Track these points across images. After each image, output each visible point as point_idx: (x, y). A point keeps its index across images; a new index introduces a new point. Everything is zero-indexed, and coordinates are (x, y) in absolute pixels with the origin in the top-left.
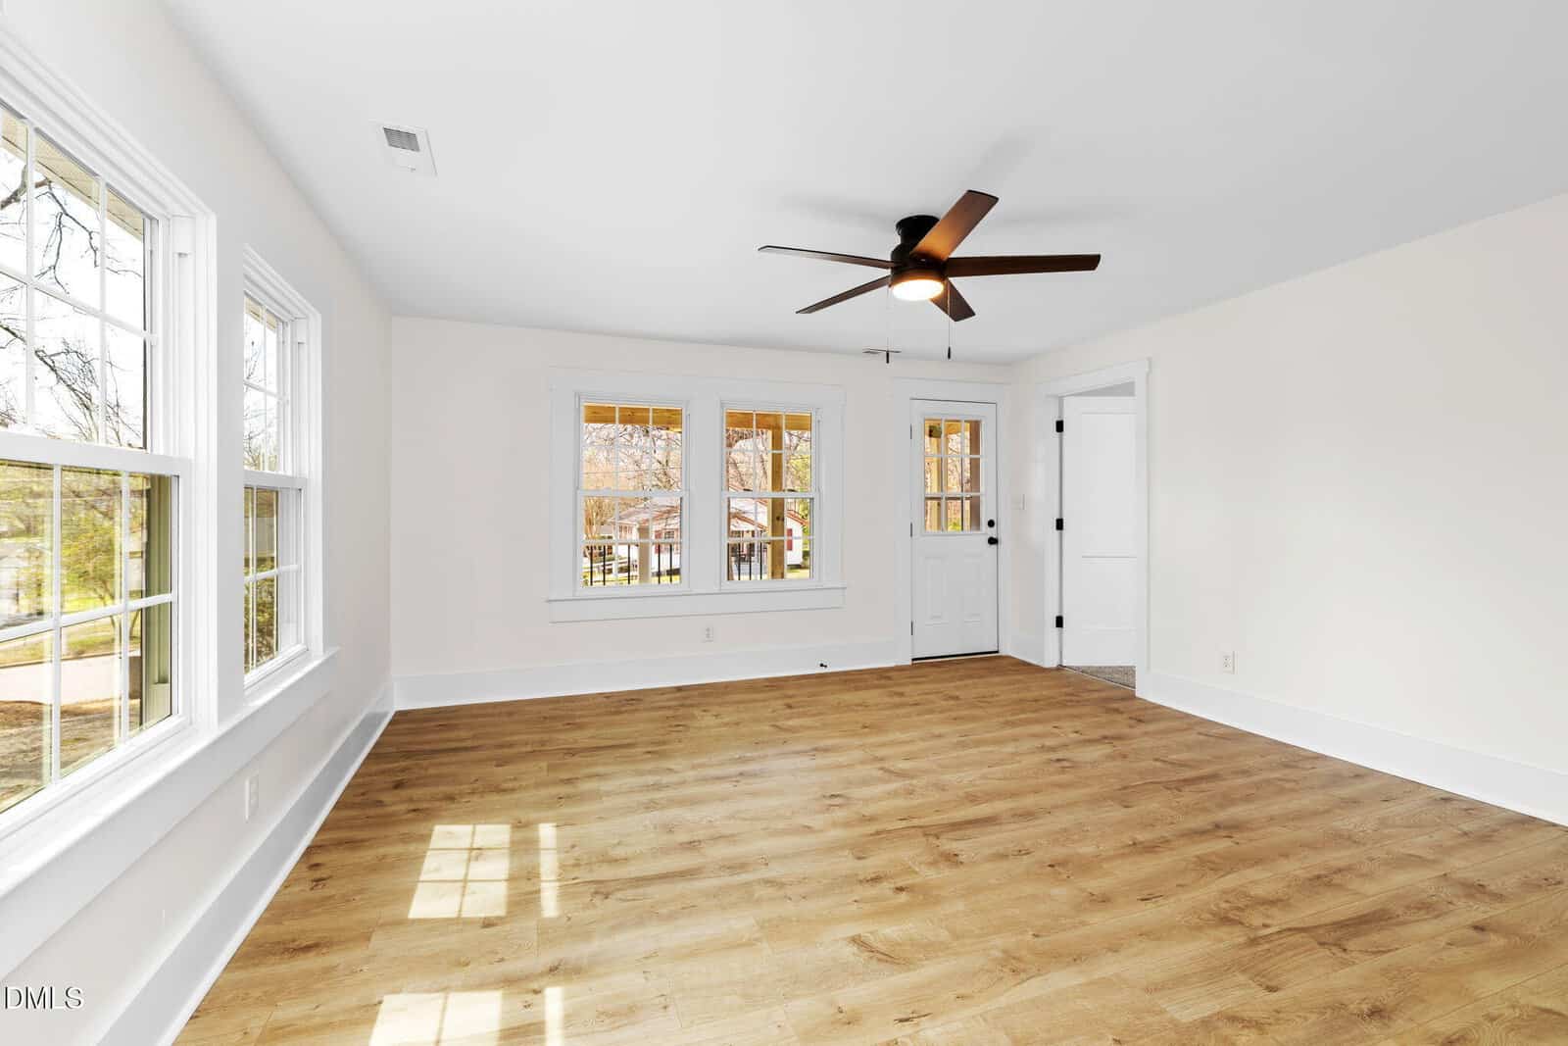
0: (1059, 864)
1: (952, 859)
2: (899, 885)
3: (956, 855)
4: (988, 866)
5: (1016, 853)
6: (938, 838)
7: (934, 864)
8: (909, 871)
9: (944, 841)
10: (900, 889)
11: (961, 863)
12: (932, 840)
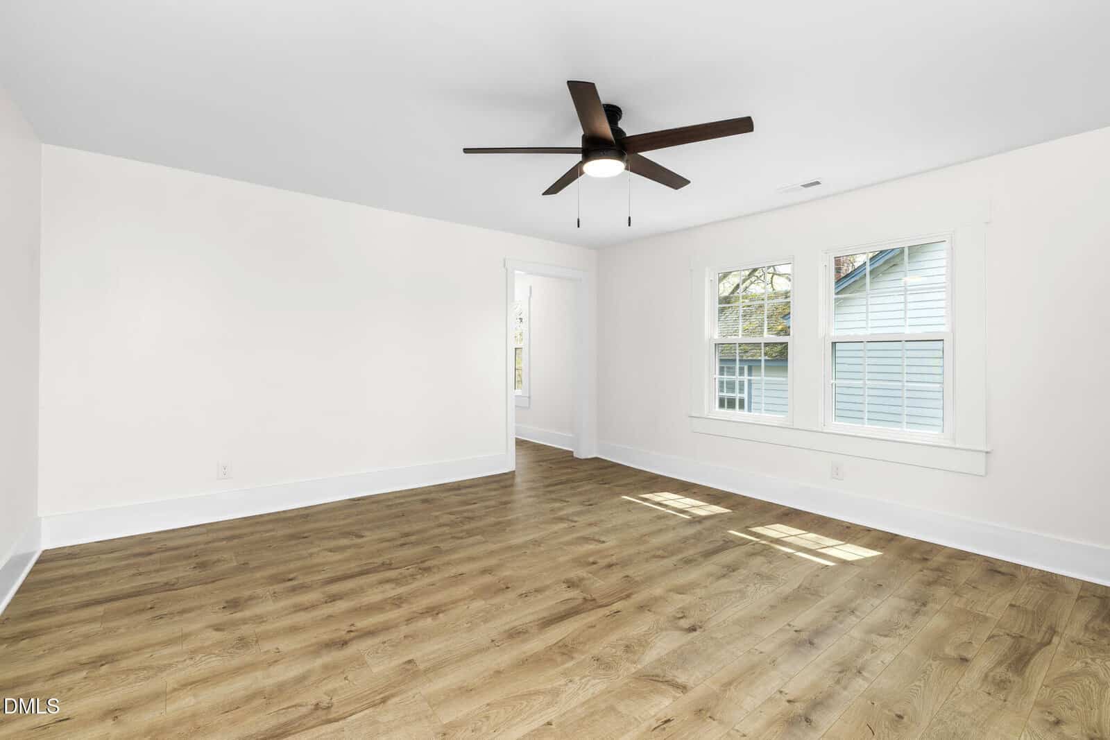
0: (503, 589)
1: (571, 584)
2: (595, 566)
3: (569, 587)
4: (548, 582)
5: (529, 594)
6: (585, 599)
7: (581, 580)
8: (594, 573)
9: (580, 597)
10: (594, 563)
11: (564, 582)
12: (589, 597)
